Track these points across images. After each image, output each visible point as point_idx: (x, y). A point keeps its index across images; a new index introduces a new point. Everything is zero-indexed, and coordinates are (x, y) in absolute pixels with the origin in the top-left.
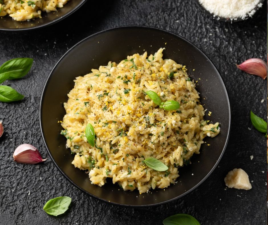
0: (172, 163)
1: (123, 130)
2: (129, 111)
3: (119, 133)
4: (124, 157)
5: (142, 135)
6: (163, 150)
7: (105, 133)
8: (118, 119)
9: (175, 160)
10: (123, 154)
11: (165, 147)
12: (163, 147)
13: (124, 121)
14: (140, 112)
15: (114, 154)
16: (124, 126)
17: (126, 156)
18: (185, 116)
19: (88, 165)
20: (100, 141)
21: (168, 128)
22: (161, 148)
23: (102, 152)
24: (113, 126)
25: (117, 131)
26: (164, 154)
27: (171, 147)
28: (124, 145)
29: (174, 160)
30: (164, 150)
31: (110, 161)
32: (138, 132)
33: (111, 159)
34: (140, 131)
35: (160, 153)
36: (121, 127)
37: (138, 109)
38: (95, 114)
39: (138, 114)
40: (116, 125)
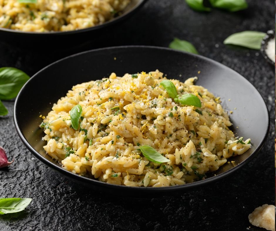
0: (178, 161)
1: (120, 109)
2: (132, 87)
3: (114, 111)
4: (114, 139)
5: (144, 117)
6: (168, 144)
7: (95, 113)
8: (116, 93)
9: (182, 158)
10: (113, 135)
11: (171, 139)
12: (168, 138)
13: (123, 96)
14: (146, 95)
15: (101, 137)
16: (122, 102)
17: (117, 137)
18: (206, 120)
19: (65, 152)
20: (87, 122)
21: (179, 116)
22: (166, 140)
23: (86, 134)
24: (107, 104)
25: (112, 110)
26: (168, 150)
27: (180, 144)
28: (116, 120)
29: (181, 158)
30: (169, 144)
31: (95, 145)
32: (138, 111)
33: (96, 143)
34: (142, 110)
35: (163, 147)
36: (118, 105)
37: (145, 90)
38: (89, 100)
39: (144, 95)
40: (112, 102)
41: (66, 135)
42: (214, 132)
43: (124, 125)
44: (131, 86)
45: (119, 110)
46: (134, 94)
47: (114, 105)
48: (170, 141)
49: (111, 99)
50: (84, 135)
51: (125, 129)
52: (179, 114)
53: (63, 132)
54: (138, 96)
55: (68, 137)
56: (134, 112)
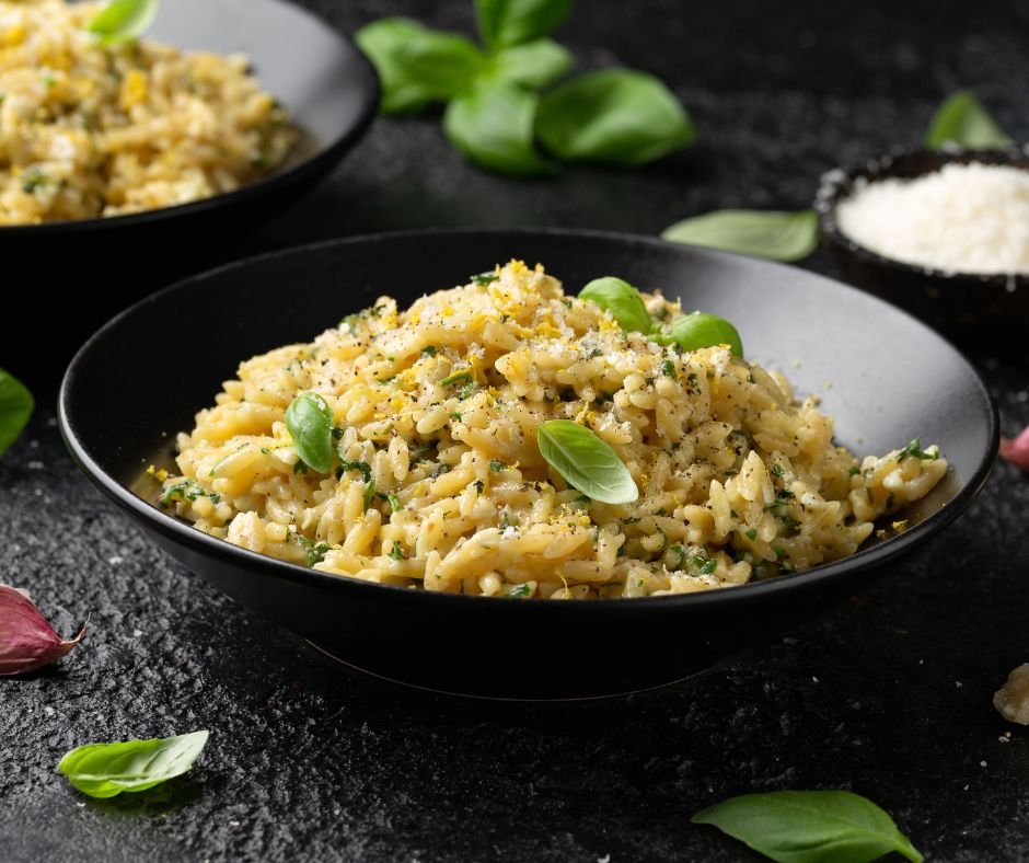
0: (724, 524)
1: (475, 377)
2: (498, 302)
3: (454, 386)
4: (482, 476)
5: (568, 394)
6: (673, 474)
7: (381, 406)
8: (447, 326)
9: (738, 514)
10: (473, 461)
11: (680, 457)
12: (670, 455)
13: (475, 334)
14: (555, 325)
15: (430, 479)
16: (477, 353)
17: (492, 466)
19: (301, 550)
20: (361, 439)
21: (692, 377)
22: (663, 462)
24: (423, 370)
25: (444, 384)
26: (679, 495)
27: (713, 471)
28: (478, 410)
29: (734, 514)
30: (678, 472)
31: (410, 509)
32: (547, 375)
33: (413, 503)
34: (556, 367)
35: (659, 487)
36: (462, 366)
37: (543, 311)
38: (333, 382)
39: (546, 325)
40: (440, 358)
41: (280, 502)
42: (811, 432)
43: (512, 420)
44: (493, 302)
45: (471, 382)
46: (512, 323)
47: (447, 368)
48: (677, 465)
49: (431, 350)
50: (361, 482)
51: (517, 432)
52: (688, 372)
53: (269, 495)
54: (529, 331)
55: (293, 508)
56: (534, 376)
